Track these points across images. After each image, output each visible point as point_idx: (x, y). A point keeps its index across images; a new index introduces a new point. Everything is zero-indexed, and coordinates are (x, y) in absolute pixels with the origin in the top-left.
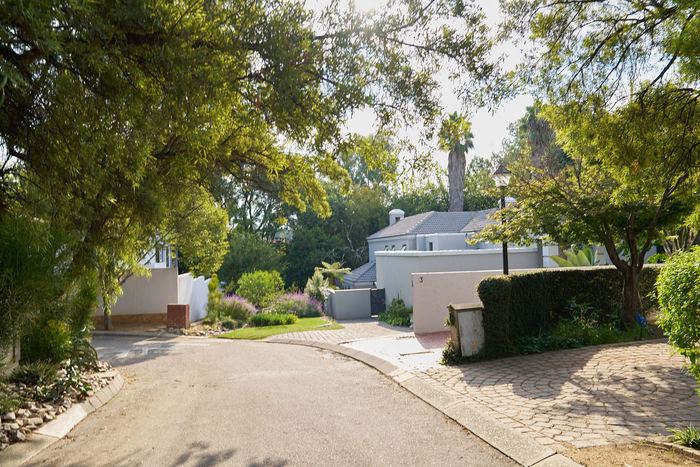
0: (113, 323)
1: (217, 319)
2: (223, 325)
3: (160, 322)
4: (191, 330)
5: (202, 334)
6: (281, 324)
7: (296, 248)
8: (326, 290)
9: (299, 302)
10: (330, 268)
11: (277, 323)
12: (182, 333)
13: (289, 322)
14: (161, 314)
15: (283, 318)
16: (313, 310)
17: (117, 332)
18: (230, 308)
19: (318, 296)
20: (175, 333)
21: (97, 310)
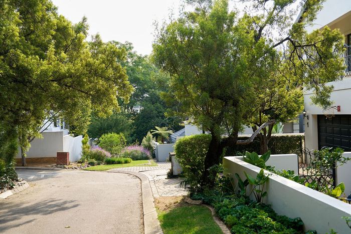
0: (27, 162)
1: (86, 160)
2: (89, 164)
3: (53, 162)
4: (70, 166)
5: (76, 168)
6: (121, 163)
7: (144, 117)
8: (155, 144)
9: (136, 151)
10: (160, 130)
11: (119, 163)
12: (65, 168)
13: (126, 162)
14: (54, 158)
15: (123, 160)
16: (144, 156)
17: (29, 167)
18: (95, 154)
19: (149, 148)
20: (61, 168)
21: (18, 155)
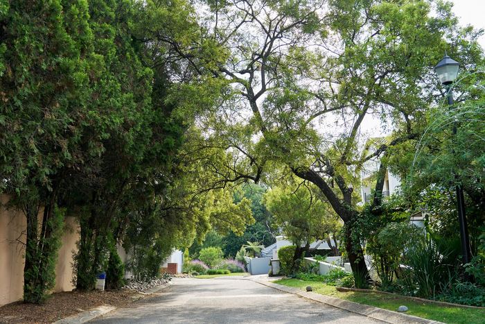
1: (189, 271)
2: (193, 274)
4: (179, 275)
5: (183, 277)
6: (222, 274)
8: (248, 259)
9: (232, 265)
10: (251, 245)
12: (175, 276)
13: (226, 273)
15: (222, 271)
16: (239, 269)
18: (195, 267)
19: (243, 262)
